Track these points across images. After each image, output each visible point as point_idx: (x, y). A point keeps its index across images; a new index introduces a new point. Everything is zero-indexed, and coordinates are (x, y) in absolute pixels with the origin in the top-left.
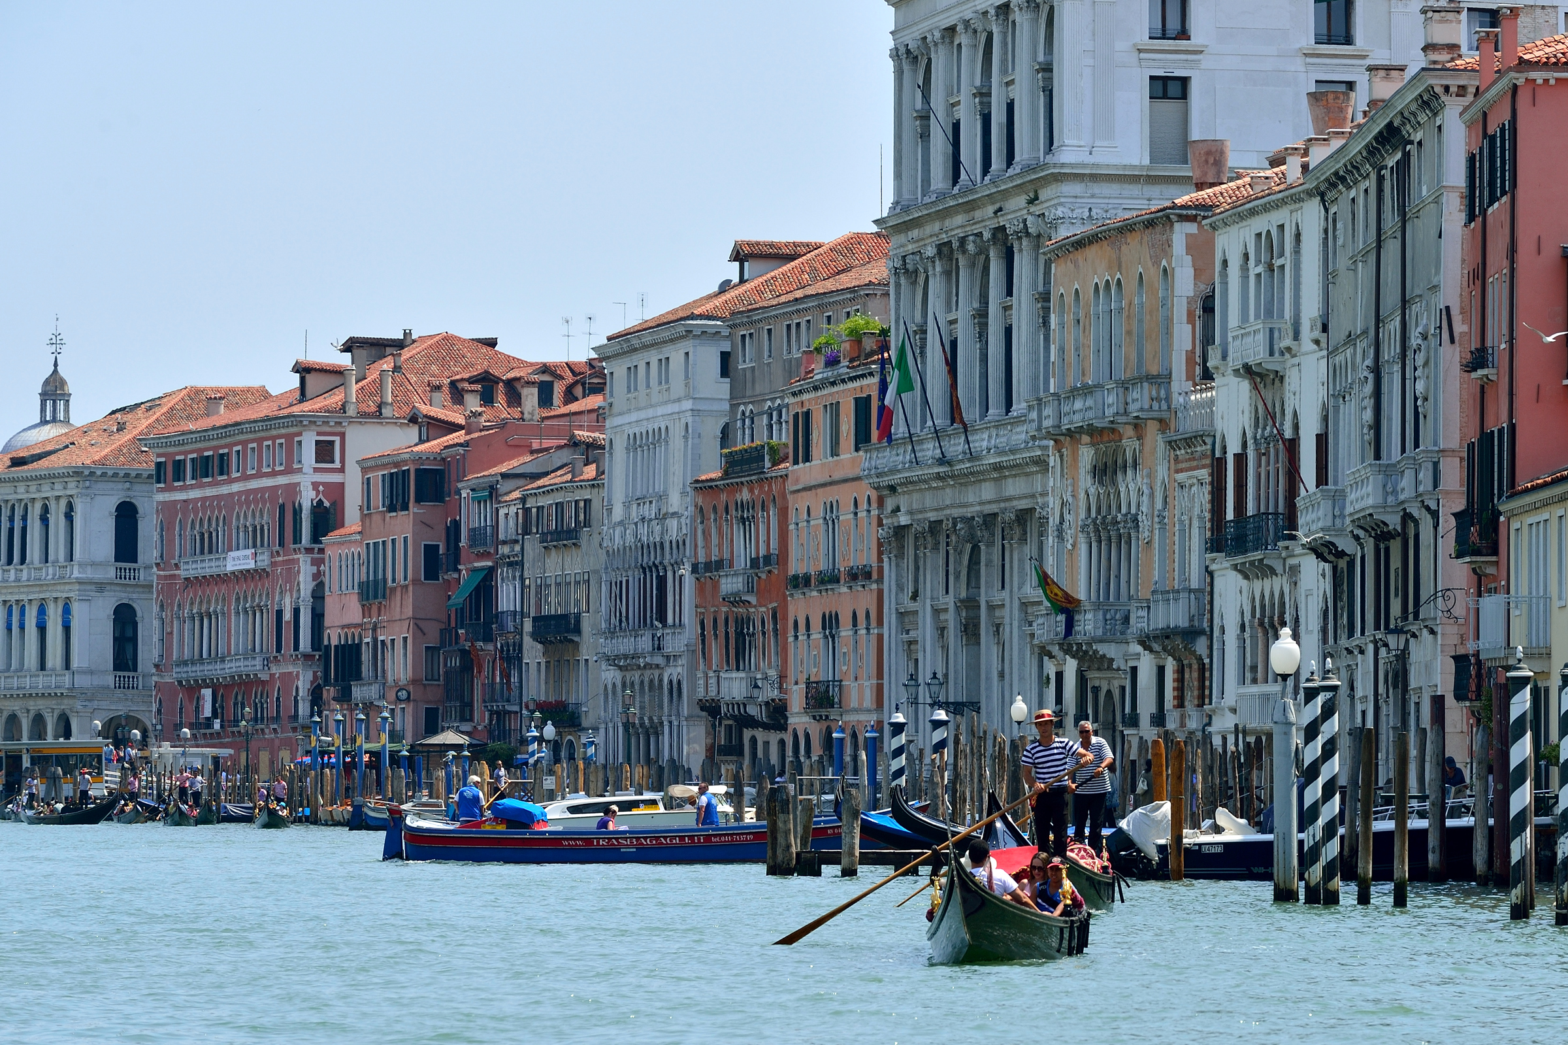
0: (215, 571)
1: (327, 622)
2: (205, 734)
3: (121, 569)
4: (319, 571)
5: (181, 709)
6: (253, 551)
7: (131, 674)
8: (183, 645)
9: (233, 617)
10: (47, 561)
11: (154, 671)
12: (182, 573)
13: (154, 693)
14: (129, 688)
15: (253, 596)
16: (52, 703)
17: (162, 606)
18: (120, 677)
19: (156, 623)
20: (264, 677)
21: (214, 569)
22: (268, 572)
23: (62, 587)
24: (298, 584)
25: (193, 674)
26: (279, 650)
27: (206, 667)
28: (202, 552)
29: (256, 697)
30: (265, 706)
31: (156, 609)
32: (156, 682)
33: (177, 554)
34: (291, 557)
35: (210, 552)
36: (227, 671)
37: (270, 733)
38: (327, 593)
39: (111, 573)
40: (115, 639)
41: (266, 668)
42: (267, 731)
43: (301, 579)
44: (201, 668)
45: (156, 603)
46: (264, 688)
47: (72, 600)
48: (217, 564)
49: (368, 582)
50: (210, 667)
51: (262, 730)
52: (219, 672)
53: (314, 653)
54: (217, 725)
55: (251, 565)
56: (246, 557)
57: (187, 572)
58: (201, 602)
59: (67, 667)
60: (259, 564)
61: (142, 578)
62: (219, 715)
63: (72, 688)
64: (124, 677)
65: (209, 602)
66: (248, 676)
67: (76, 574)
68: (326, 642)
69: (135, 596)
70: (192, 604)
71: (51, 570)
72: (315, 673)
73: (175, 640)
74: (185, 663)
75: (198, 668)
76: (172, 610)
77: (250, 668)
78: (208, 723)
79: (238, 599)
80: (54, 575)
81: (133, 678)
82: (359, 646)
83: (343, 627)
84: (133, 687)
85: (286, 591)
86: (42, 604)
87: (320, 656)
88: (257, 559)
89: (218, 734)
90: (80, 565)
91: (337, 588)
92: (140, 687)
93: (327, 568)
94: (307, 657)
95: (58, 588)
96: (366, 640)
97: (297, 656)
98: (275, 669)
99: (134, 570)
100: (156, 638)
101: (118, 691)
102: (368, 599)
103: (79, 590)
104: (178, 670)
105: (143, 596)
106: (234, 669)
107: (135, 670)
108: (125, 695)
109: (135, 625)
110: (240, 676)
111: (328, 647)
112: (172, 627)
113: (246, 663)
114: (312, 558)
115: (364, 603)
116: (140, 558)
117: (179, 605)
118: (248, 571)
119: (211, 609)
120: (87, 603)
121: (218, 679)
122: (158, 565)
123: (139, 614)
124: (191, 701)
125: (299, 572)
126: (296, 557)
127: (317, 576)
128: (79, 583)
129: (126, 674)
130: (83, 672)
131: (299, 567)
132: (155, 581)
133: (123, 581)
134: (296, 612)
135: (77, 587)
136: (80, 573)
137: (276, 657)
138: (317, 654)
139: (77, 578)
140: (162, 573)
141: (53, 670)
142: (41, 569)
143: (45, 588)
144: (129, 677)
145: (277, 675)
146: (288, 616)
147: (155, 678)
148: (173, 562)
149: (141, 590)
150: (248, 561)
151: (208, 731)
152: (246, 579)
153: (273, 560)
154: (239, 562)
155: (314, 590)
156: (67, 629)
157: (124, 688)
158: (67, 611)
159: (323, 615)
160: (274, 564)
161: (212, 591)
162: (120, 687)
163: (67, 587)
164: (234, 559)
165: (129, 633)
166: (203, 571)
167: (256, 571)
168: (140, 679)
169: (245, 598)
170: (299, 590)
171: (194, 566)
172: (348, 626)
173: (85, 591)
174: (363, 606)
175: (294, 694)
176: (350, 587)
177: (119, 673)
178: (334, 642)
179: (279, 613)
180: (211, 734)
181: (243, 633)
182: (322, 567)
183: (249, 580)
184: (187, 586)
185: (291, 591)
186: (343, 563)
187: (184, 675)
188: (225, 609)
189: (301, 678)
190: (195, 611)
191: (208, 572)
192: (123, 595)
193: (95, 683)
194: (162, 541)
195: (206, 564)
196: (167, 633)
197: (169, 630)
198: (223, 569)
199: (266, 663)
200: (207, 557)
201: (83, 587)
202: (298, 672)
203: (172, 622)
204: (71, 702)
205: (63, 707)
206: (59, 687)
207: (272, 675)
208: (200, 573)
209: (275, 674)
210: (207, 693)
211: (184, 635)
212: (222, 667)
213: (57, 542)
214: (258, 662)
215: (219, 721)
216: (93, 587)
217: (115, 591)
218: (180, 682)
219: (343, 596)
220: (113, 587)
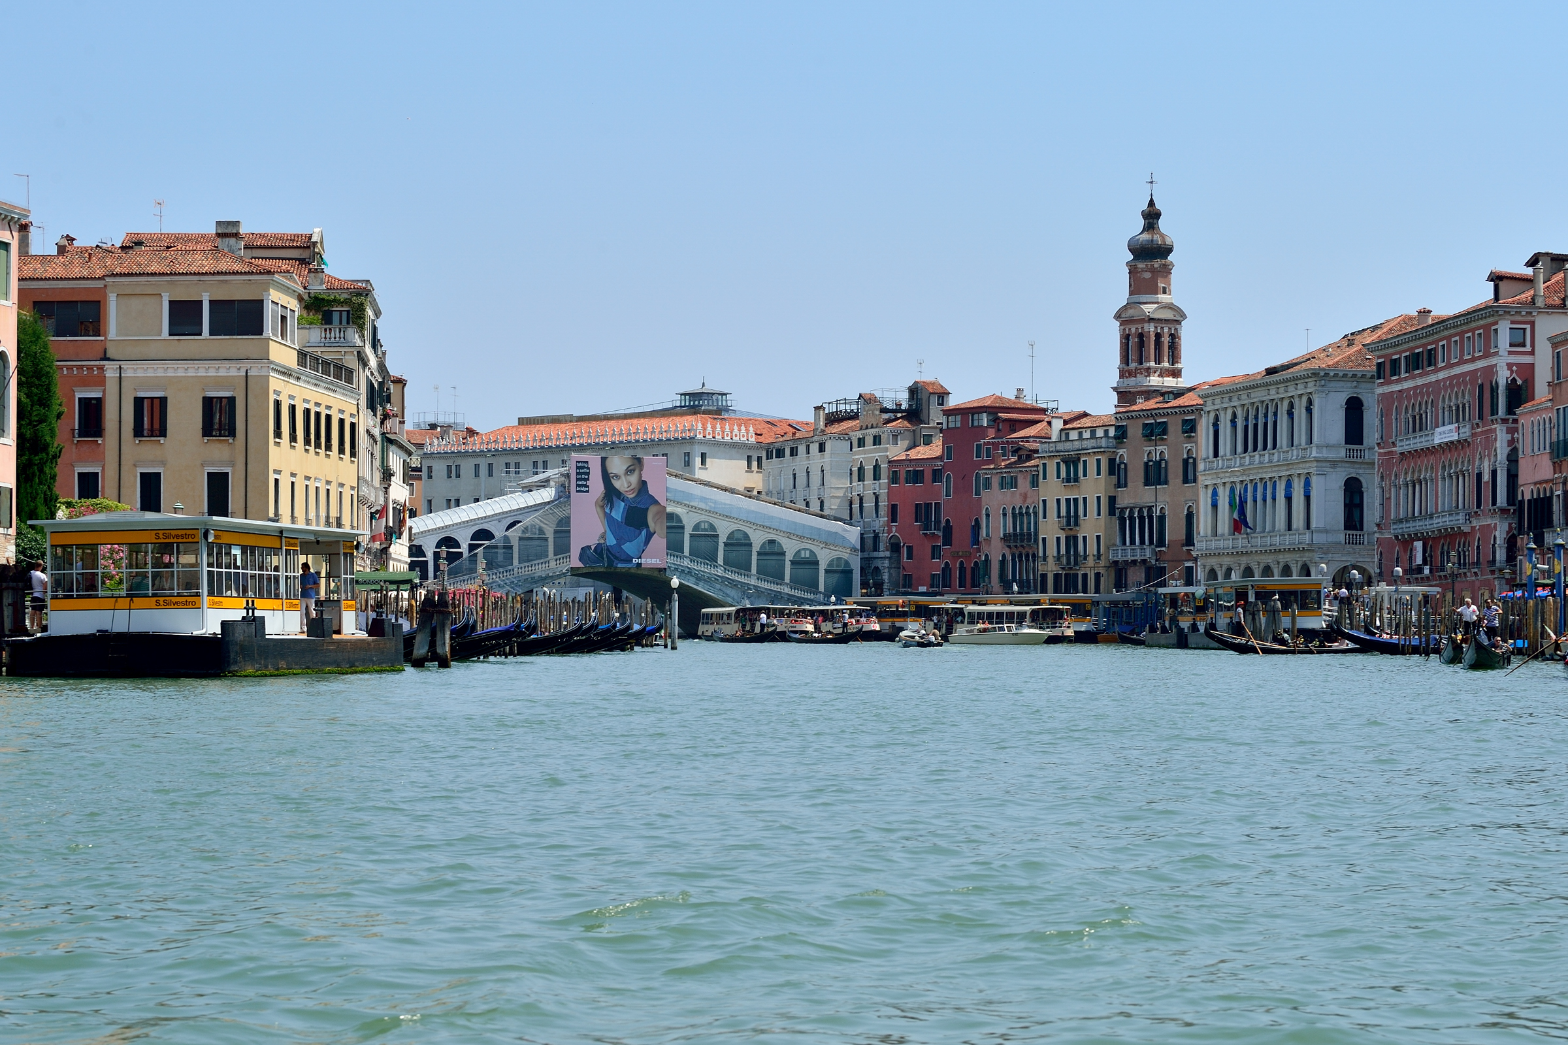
0: (1424, 445)
1: (1521, 481)
2: (1417, 579)
3: (1350, 450)
4: (1513, 438)
5: (1397, 558)
6: (1456, 425)
7: (1358, 533)
8: (1399, 507)
9: (1440, 482)
10: (1292, 446)
11: (1376, 529)
12: (1398, 449)
13: (1376, 547)
14: (1356, 543)
15: (1457, 463)
16: (1297, 556)
17: (1382, 477)
18: (1349, 535)
19: (1377, 491)
20: (1466, 529)
21: (1424, 444)
22: (1469, 442)
23: (1304, 465)
24: (1495, 450)
25: (1407, 530)
26: (1479, 506)
27: (1418, 523)
28: (1414, 431)
29: (1459, 547)
30: (1467, 553)
31: (1377, 479)
32: (1378, 538)
33: (1394, 434)
34: (1489, 428)
35: (1421, 430)
36: (1435, 526)
37: (1471, 576)
38: (1521, 455)
39: (1343, 453)
40: (1345, 505)
41: (1468, 522)
42: (1468, 574)
43: (1498, 444)
44: (1414, 524)
45: (1378, 475)
46: (1466, 540)
47: (1311, 474)
48: (1426, 439)
49: (1558, 442)
50: (1421, 523)
51: (1465, 573)
52: (1428, 527)
53: (1510, 507)
54: (1427, 571)
55: (1455, 437)
56: (1451, 431)
57: (1402, 448)
58: (1413, 472)
59: (1308, 527)
60: (1461, 435)
61: (1366, 457)
62: (1429, 563)
63: (1311, 544)
64: (1353, 535)
65: (1420, 471)
66: (1452, 529)
67: (1314, 454)
68: (1520, 498)
69: (1361, 471)
70: (1406, 473)
71: (1295, 452)
72: (1510, 524)
73: (1392, 504)
74: (1400, 521)
75: (1411, 524)
76: (1390, 480)
77: (1454, 522)
78: (1420, 570)
79: (1444, 467)
80: (1298, 456)
81: (1360, 535)
82: (1550, 499)
83: (1535, 484)
84: (1360, 543)
85: (1485, 456)
86: (1289, 480)
87: (1514, 510)
88: (1460, 431)
89: (1428, 578)
90: (1317, 447)
91: (1530, 450)
92: (1366, 543)
93: (1521, 435)
94: (1503, 511)
95: (1301, 466)
96: (1557, 493)
97: (1495, 510)
98: (1476, 523)
99: (1361, 450)
100: (1377, 503)
101: (1348, 546)
102: (1558, 457)
103: (1316, 467)
104: (1395, 527)
105: (1368, 471)
106: (1441, 524)
107: (1362, 529)
108: (1354, 549)
109: (1362, 494)
110: (1446, 529)
111: (1522, 502)
112: (1390, 493)
113: (1451, 518)
114: (1507, 428)
115: (1555, 460)
116: (1365, 441)
117: (1396, 475)
118: (1452, 442)
119: (1422, 476)
120: (1323, 477)
121: (1427, 533)
122: (1379, 444)
123: (1364, 485)
124: (1405, 551)
125: (1496, 439)
126: (1493, 427)
127: (1511, 442)
128: (1317, 461)
129: (1355, 532)
130: (1319, 531)
131: (1496, 435)
132: (1377, 457)
133: (1352, 460)
134: (1494, 473)
135: (1315, 464)
136: (1317, 453)
137: (1476, 513)
138: (1512, 509)
139: (1314, 457)
140: (1382, 451)
141: (1297, 530)
142: (1288, 452)
143: (1291, 467)
144: (1356, 535)
145: (1477, 528)
146: (1486, 477)
147: (1377, 535)
148: (1391, 441)
149: (1366, 466)
150: (1452, 434)
151: (1419, 576)
152: (1450, 450)
153: (1473, 431)
154: (1445, 435)
155: (1509, 455)
156: (1308, 497)
157: (1353, 543)
158: (1307, 484)
159: (1517, 476)
160: (1474, 435)
161: (1422, 462)
162: (1349, 543)
163: (1308, 465)
164: (1440, 433)
165: (1357, 501)
166: (1415, 446)
167: (1459, 441)
168: (1366, 536)
169: (1450, 465)
170: (1496, 455)
171: (1407, 443)
172: (1540, 483)
173: (1321, 467)
174: (1554, 463)
175: (1492, 543)
176: (1542, 448)
177: (1348, 532)
178: (1527, 497)
179: (1479, 476)
180: (1422, 578)
181: (1448, 495)
182: (1516, 435)
183: (1453, 449)
184: (1402, 460)
185: (1489, 456)
186: (1536, 428)
187: (1400, 531)
188: (1433, 475)
189: (1498, 529)
190: (1408, 479)
191: (1419, 446)
192: (1352, 470)
193: (1330, 540)
194: (1382, 426)
195: (1418, 440)
196: (1387, 499)
197: (1388, 496)
198: (1431, 443)
199: (1467, 517)
200: (1418, 434)
201: (1319, 464)
202: (1496, 524)
203: (1390, 489)
204: (1311, 555)
205: (1304, 559)
206: (1302, 543)
207: (1473, 528)
208: (1413, 447)
209: (1475, 527)
210: (1419, 545)
211: (1399, 499)
212: (1431, 522)
213: (1300, 430)
214: (1461, 517)
215: (1428, 567)
216: (1328, 464)
217: (1345, 467)
218: (1396, 537)
219: (1535, 457)
220: (1343, 464)
